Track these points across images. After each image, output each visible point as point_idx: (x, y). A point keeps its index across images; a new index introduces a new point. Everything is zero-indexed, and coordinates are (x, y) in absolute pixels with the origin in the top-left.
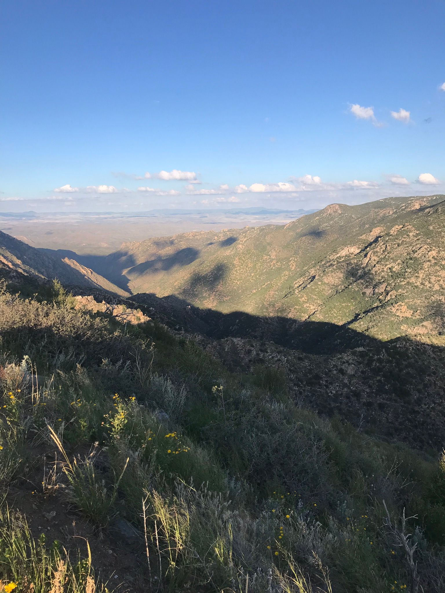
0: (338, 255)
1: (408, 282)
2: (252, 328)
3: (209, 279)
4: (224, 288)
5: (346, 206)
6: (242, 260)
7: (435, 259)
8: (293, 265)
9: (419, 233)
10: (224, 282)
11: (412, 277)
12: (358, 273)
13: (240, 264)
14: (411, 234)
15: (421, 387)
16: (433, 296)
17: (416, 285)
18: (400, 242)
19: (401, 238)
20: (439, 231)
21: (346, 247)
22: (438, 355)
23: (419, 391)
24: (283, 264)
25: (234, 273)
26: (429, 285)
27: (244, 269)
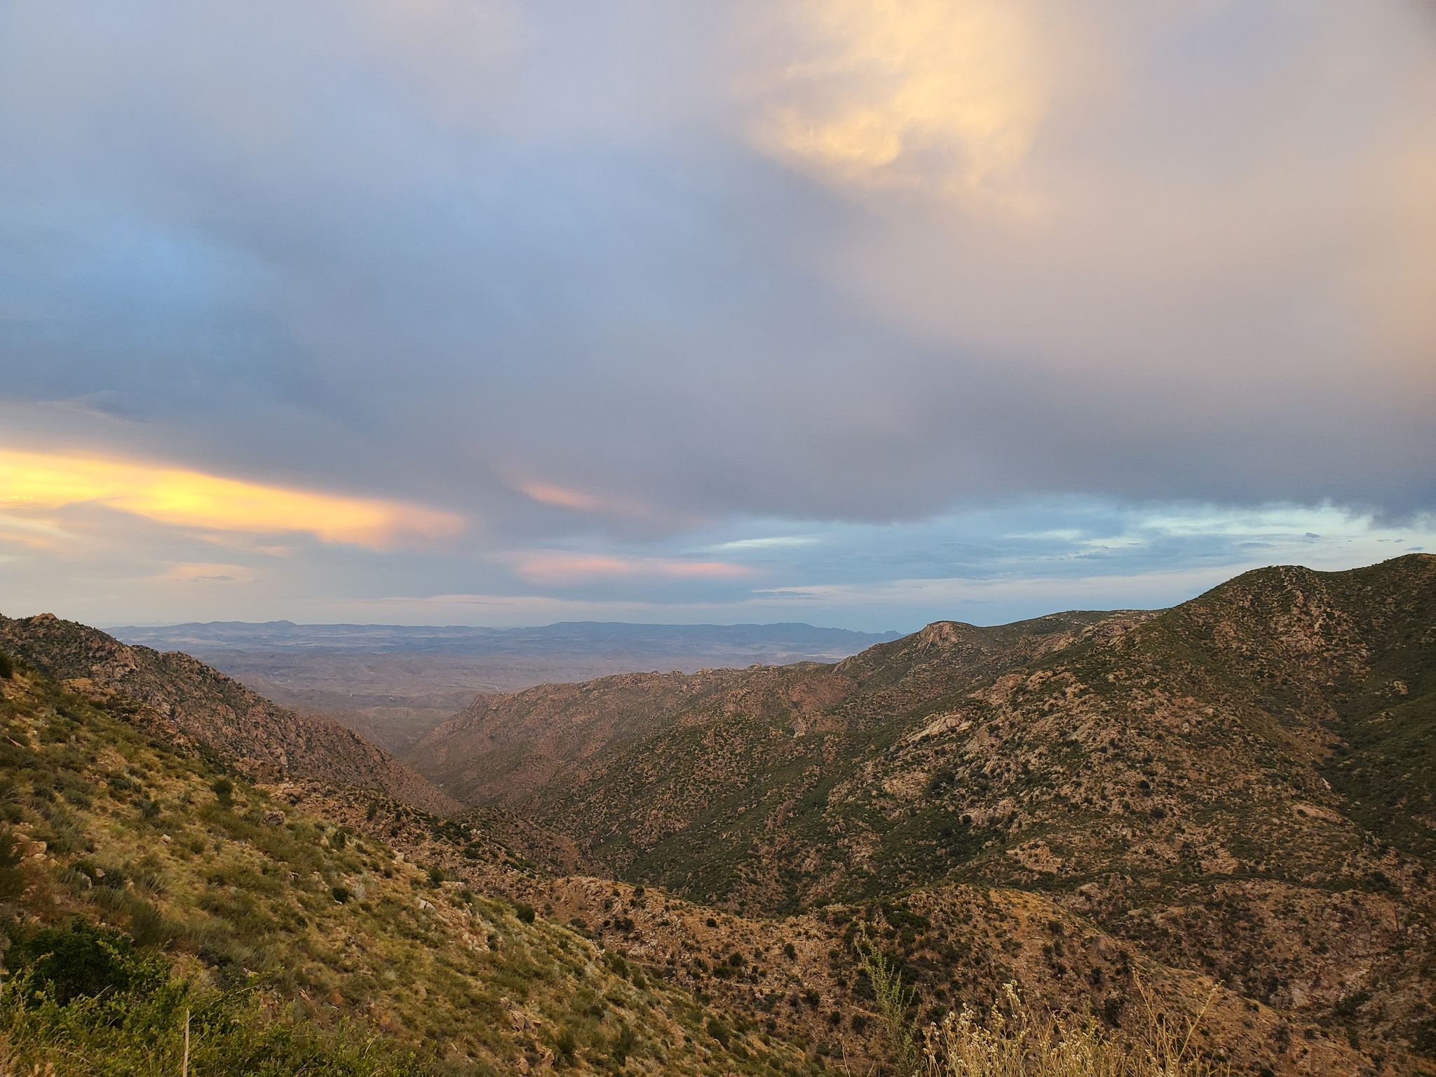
0: (924, 733)
1: (1058, 796)
2: (719, 892)
3: (647, 778)
4: (678, 802)
5: (968, 627)
6: (722, 736)
7: (1116, 747)
8: (830, 752)
9: (1085, 689)
10: (678, 787)
11: (1067, 783)
12: (957, 773)
13: (717, 747)
14: (1068, 690)
15: (945, 986)
16: (1109, 828)
17: (1073, 801)
18: (1046, 708)
19: (1047, 699)
20: (1128, 686)
21: (942, 716)
22: (994, 926)
23: (940, 995)
24: (809, 749)
25: (702, 768)
26: (1101, 803)
27: (724, 758)
